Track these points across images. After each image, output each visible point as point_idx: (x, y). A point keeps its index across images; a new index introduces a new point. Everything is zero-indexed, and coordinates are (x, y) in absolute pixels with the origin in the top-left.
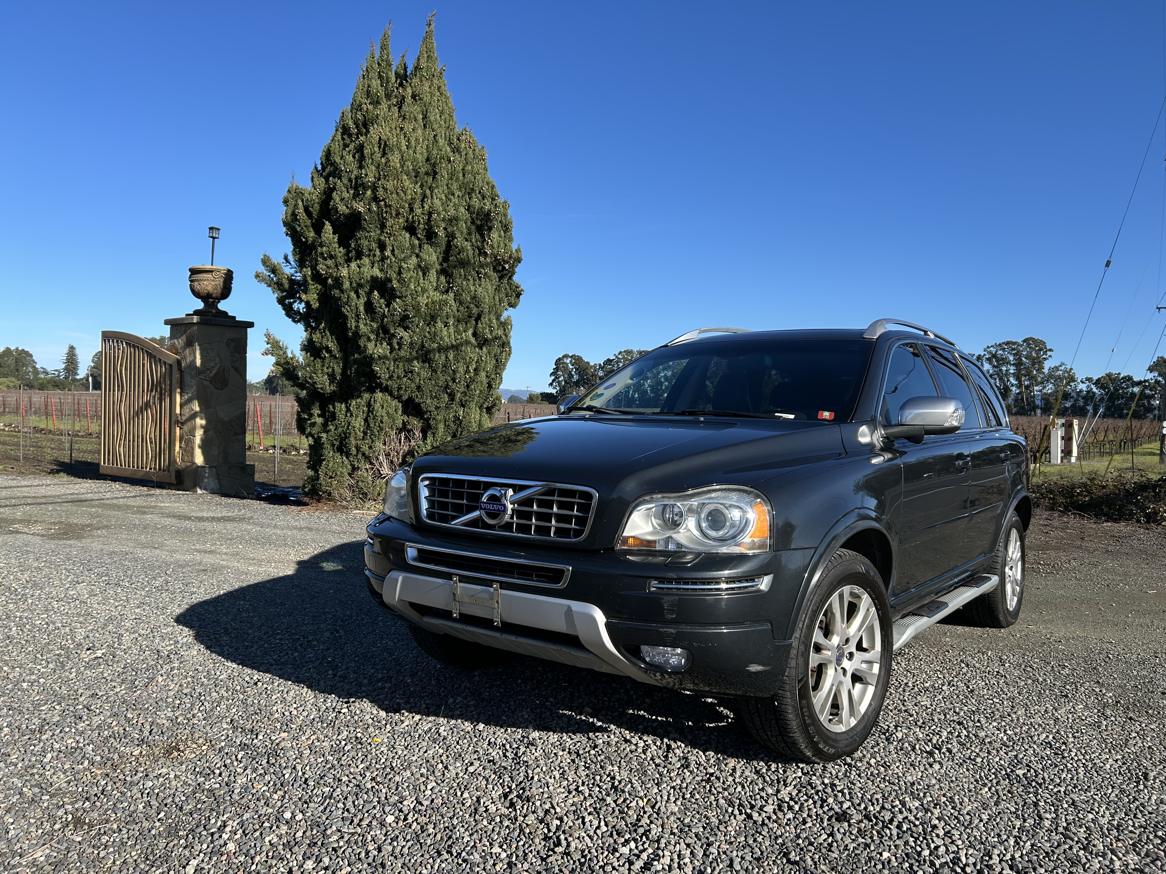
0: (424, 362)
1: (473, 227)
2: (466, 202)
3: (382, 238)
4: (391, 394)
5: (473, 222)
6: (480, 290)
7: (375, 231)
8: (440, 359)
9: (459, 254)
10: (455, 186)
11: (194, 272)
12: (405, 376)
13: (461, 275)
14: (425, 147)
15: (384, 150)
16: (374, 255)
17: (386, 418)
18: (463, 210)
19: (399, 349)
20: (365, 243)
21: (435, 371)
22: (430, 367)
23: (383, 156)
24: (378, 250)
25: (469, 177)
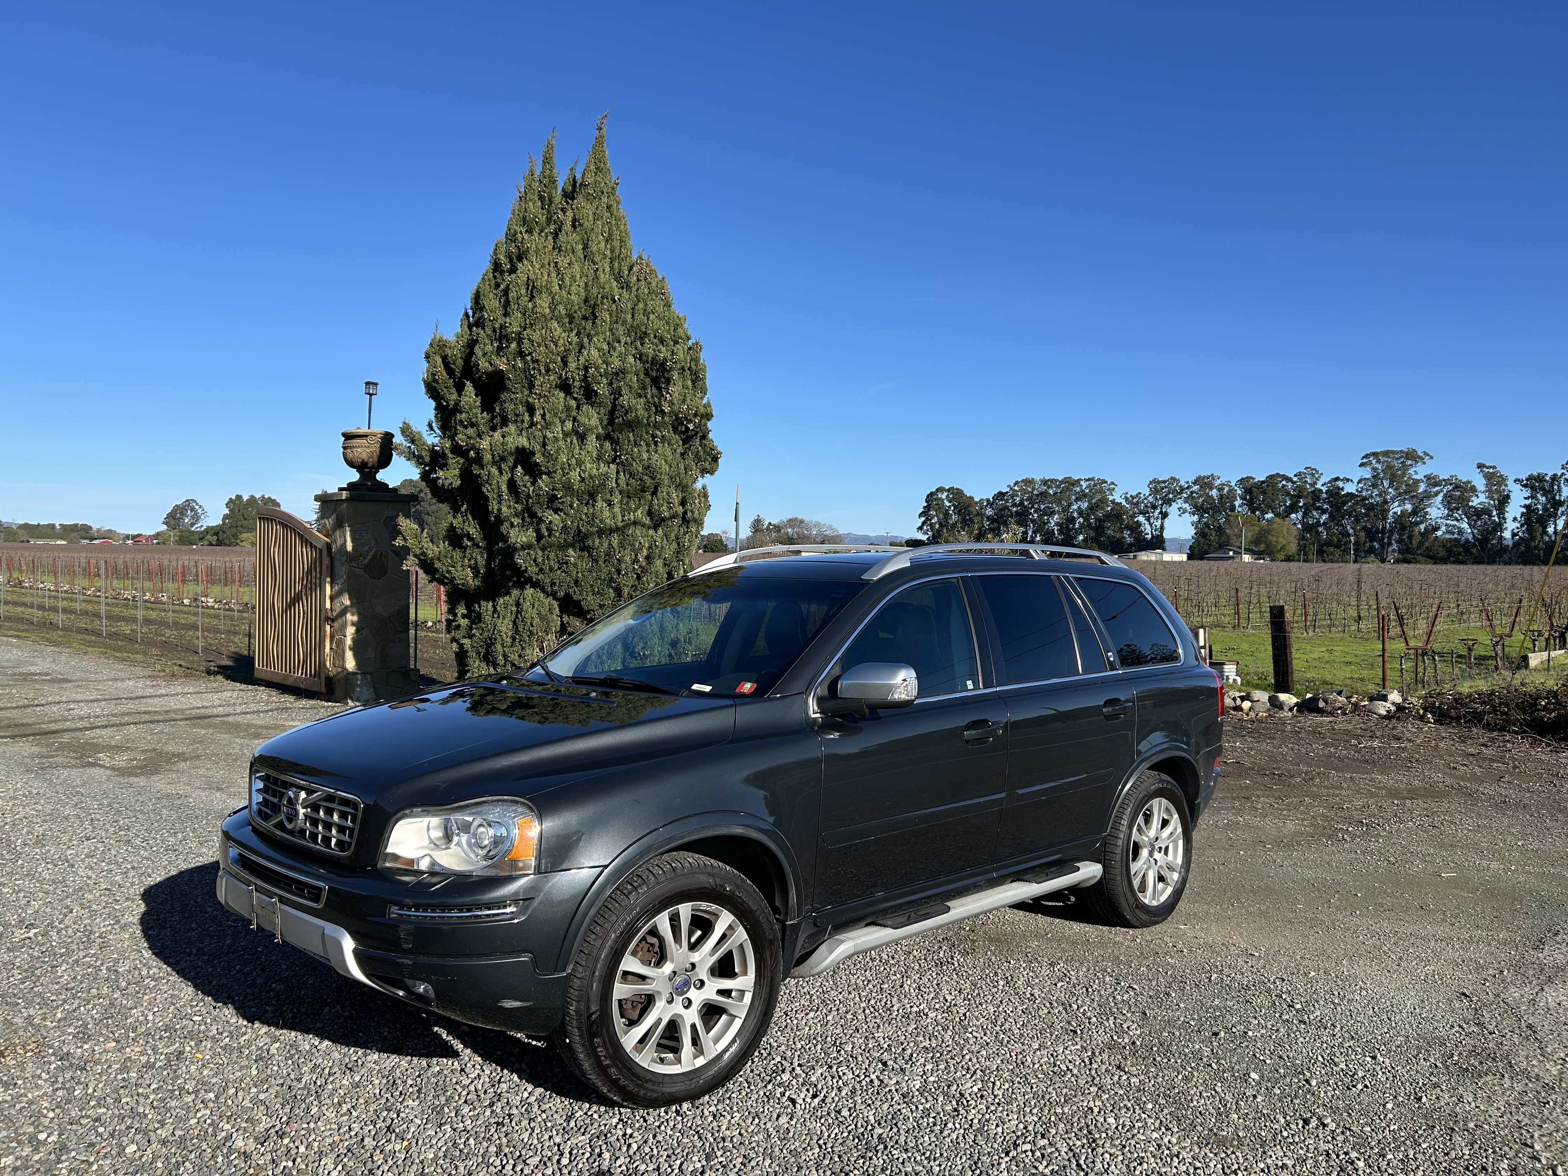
0: (582, 550)
1: (648, 380)
2: (636, 348)
3: (530, 400)
4: (543, 590)
5: (647, 374)
6: (656, 457)
7: (522, 392)
8: (600, 545)
9: (626, 415)
10: (621, 330)
11: (348, 437)
12: (559, 568)
13: (629, 441)
14: (582, 284)
15: (532, 292)
16: (523, 421)
17: (537, 620)
18: (632, 360)
19: (549, 536)
20: (510, 407)
21: (596, 561)
22: (590, 556)
23: (530, 301)
24: (526, 414)
25: (640, 317)
